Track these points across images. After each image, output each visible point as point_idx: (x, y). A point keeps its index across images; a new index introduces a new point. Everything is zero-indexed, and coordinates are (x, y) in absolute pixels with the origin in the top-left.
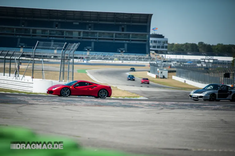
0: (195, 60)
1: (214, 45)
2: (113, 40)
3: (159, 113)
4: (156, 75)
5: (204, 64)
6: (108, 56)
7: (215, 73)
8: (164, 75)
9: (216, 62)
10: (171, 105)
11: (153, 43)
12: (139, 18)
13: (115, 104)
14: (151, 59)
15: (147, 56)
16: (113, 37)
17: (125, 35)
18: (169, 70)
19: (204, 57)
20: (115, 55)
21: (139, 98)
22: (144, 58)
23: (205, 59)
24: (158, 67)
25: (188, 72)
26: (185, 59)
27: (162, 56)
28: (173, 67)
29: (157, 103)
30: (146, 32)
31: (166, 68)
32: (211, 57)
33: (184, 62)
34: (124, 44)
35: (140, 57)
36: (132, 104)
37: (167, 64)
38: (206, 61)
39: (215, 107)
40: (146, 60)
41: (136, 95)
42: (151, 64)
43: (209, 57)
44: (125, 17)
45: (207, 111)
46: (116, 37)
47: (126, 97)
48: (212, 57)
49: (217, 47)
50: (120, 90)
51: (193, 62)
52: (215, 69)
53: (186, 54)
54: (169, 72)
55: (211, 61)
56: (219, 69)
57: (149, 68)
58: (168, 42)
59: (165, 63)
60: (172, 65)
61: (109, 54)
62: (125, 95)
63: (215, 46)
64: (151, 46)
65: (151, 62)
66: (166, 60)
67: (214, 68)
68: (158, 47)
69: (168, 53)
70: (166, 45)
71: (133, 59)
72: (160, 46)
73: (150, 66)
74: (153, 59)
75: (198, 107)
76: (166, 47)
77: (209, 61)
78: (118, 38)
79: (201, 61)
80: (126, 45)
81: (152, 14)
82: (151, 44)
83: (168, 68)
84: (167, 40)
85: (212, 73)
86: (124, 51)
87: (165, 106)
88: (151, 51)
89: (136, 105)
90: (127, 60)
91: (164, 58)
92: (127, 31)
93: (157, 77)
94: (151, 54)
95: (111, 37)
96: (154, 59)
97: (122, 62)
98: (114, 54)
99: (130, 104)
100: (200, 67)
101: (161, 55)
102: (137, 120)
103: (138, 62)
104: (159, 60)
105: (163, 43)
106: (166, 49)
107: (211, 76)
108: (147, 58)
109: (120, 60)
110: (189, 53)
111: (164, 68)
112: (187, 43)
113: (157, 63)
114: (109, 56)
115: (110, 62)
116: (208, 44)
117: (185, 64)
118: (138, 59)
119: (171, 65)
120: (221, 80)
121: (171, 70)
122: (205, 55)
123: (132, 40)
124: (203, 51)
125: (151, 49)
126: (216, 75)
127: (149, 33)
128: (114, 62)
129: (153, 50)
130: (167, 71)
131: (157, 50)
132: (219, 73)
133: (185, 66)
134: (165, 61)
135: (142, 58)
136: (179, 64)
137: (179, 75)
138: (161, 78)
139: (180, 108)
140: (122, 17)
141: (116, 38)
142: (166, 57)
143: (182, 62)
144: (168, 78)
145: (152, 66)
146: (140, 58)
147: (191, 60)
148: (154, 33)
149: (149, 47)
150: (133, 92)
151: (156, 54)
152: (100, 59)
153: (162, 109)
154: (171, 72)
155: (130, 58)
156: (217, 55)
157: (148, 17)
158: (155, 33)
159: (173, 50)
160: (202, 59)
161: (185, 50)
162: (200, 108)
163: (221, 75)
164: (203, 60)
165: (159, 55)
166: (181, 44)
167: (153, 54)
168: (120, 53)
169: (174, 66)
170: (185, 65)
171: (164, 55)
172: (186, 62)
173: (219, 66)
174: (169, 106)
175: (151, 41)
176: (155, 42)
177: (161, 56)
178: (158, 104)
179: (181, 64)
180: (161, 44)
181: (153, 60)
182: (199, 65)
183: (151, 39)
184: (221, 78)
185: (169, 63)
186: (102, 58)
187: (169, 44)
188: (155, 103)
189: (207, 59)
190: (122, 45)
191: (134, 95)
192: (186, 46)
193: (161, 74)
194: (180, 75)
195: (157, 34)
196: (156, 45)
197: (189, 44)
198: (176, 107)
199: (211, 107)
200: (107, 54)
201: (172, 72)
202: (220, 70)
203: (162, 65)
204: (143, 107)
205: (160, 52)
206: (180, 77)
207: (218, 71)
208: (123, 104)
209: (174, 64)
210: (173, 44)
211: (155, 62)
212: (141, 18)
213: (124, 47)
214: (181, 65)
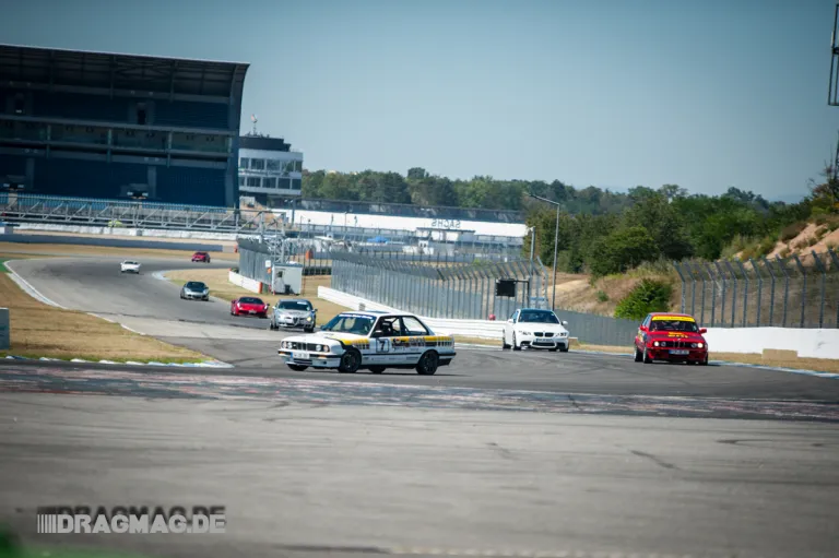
0: (396, 231)
1: (462, 180)
2: (104, 152)
3: (271, 420)
4: (262, 284)
5: (429, 246)
6: (86, 209)
7: (465, 279)
8: (287, 283)
9: (468, 243)
10: (315, 390)
11: (249, 169)
12: (199, 75)
13: (113, 385)
14: (244, 226)
15: (230, 212)
16: (104, 142)
17: (148, 135)
18: (307, 265)
19: (427, 222)
20: (114, 209)
21: (202, 365)
22: (216, 222)
23: (430, 230)
24: (268, 253)
25: (373, 274)
26: (363, 226)
27: (283, 214)
28: (321, 257)
29: (266, 382)
30: (225, 126)
31: (297, 257)
32: (450, 221)
33: (358, 239)
34: (145, 167)
35: (204, 215)
36: (177, 385)
37: (299, 245)
38: (436, 236)
39: (468, 398)
40: (227, 227)
41: (189, 354)
42: (243, 245)
43: (445, 223)
44: (148, 72)
45: (440, 414)
46: (115, 143)
47: (153, 360)
48: (455, 221)
49: (471, 188)
50: (133, 334)
51: (389, 239)
52: (466, 265)
53: (365, 210)
54: (308, 272)
55: (453, 237)
56: (479, 265)
57: (236, 259)
58: (304, 166)
59: (293, 240)
60: (318, 249)
61: (91, 203)
62: (148, 351)
63: (466, 184)
64: (243, 179)
65: (244, 236)
66: (295, 229)
67: (464, 262)
68: (269, 183)
69: (304, 203)
70: (294, 175)
71: (178, 225)
72: (274, 179)
73: (241, 250)
74: (250, 227)
75: (408, 400)
76: (297, 184)
77: (444, 236)
78: (122, 148)
79: (419, 234)
80: (152, 174)
81: (247, 66)
82: (242, 173)
83: (302, 257)
84: (298, 159)
85: (456, 278)
86: (146, 194)
87: (294, 392)
88: (241, 198)
89: (192, 391)
90: (156, 226)
91: (290, 221)
92: (156, 123)
93: (264, 288)
94: (242, 207)
95: (96, 142)
96: (253, 226)
97: (140, 234)
98: (111, 204)
99: (168, 384)
100: (413, 258)
101: (277, 212)
102: (197, 445)
103: (196, 234)
104: (272, 228)
105: (285, 170)
106: (297, 192)
107: (451, 288)
108: (228, 222)
109: (129, 225)
110: (375, 207)
111: (289, 259)
112: (368, 173)
113: (263, 241)
114: (90, 212)
115: (95, 232)
116: (442, 177)
117: (361, 244)
118: (195, 223)
119: (313, 246)
120: (484, 304)
121: (312, 265)
122: (430, 216)
123: (175, 157)
124: (424, 202)
125: (241, 188)
126: (468, 285)
127: (234, 133)
128: (107, 233)
129: (251, 194)
130: (301, 270)
131: (265, 195)
132: (479, 280)
133: (364, 253)
134: (292, 235)
135: (209, 222)
136: (341, 243)
137: (343, 284)
138: (277, 293)
139: (348, 403)
140: (139, 71)
141: (118, 148)
142: (297, 220)
143: (352, 238)
144: (303, 293)
145: (247, 251)
146: (203, 221)
147: (383, 232)
148: (252, 133)
149: (237, 181)
150: (179, 344)
151: (260, 207)
152: (59, 220)
153: (284, 404)
154: (312, 274)
155: (166, 218)
156: (471, 215)
157: (232, 74)
158: (259, 134)
159: (322, 196)
160: (422, 229)
161: (363, 195)
162: (417, 400)
163: (486, 288)
164: (425, 234)
165: (270, 212)
166: (347, 172)
167: (248, 208)
168: (132, 200)
169: (324, 250)
170: (362, 250)
171: (289, 213)
172: (366, 239)
173: (478, 255)
174: (310, 394)
175: (243, 159)
176: (257, 163)
177: (278, 215)
178: (271, 388)
179: (350, 245)
180: (280, 174)
181: (250, 229)
182: (410, 250)
183: (243, 153)
184: (485, 297)
185: (308, 242)
186: (63, 219)
187: (308, 174)
188: (259, 383)
189: (439, 230)
190: (139, 174)
191: (183, 353)
192: (366, 181)
193: (279, 279)
194: (345, 284)
195: (265, 135)
196: (262, 176)
197: (375, 173)
198: (333, 399)
199: (455, 397)
200: (82, 203)
201: (318, 273)
202: (483, 269)
203: (282, 249)
204: (215, 398)
205: (275, 200)
206: (345, 291)
207: (476, 273)
208: (142, 385)
209: (323, 246)
210: (321, 174)
211: (258, 237)
212: (209, 76)
213: (146, 181)
214: (350, 249)
